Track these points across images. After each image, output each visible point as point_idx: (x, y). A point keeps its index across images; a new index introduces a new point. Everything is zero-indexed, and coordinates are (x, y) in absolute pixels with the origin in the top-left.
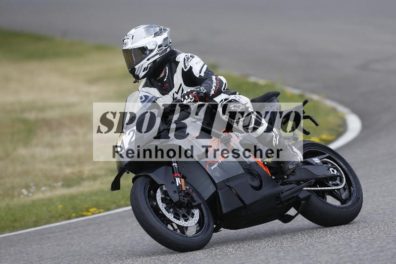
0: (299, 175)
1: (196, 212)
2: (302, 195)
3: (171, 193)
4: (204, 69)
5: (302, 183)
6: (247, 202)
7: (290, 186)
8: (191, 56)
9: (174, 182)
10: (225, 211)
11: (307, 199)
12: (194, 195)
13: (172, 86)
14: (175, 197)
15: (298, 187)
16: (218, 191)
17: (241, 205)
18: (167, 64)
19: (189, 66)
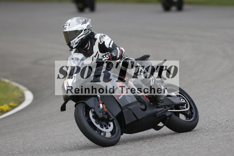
0: (165, 103)
1: (111, 124)
2: (167, 114)
3: (98, 113)
4: (112, 43)
5: (167, 107)
6: (139, 119)
7: (161, 109)
8: (104, 36)
9: (99, 107)
10: (127, 123)
11: (170, 116)
12: (110, 114)
13: (92, 53)
14: (100, 115)
15: (165, 110)
16: (123, 111)
17: (136, 119)
18: (90, 40)
19: (103, 41)
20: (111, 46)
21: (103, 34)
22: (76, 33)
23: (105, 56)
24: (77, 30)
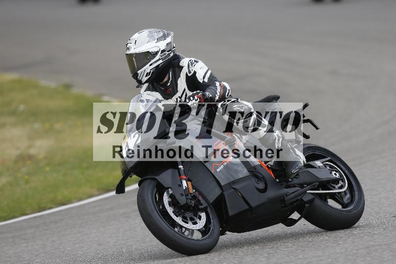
0: (302, 179)
1: (203, 215)
2: (306, 198)
3: (178, 197)
4: (208, 75)
5: (305, 186)
6: (253, 205)
7: (293, 190)
8: (195, 61)
9: (181, 185)
10: (231, 213)
11: (311, 202)
12: (200, 198)
13: (175, 91)
14: (182, 200)
15: (301, 190)
16: (224, 193)
17: (247, 207)
18: (171, 69)
19: (193, 71)
20: (206, 80)
21: (193, 59)
22: (148, 56)
23: (192, 98)
24: (148, 52)
